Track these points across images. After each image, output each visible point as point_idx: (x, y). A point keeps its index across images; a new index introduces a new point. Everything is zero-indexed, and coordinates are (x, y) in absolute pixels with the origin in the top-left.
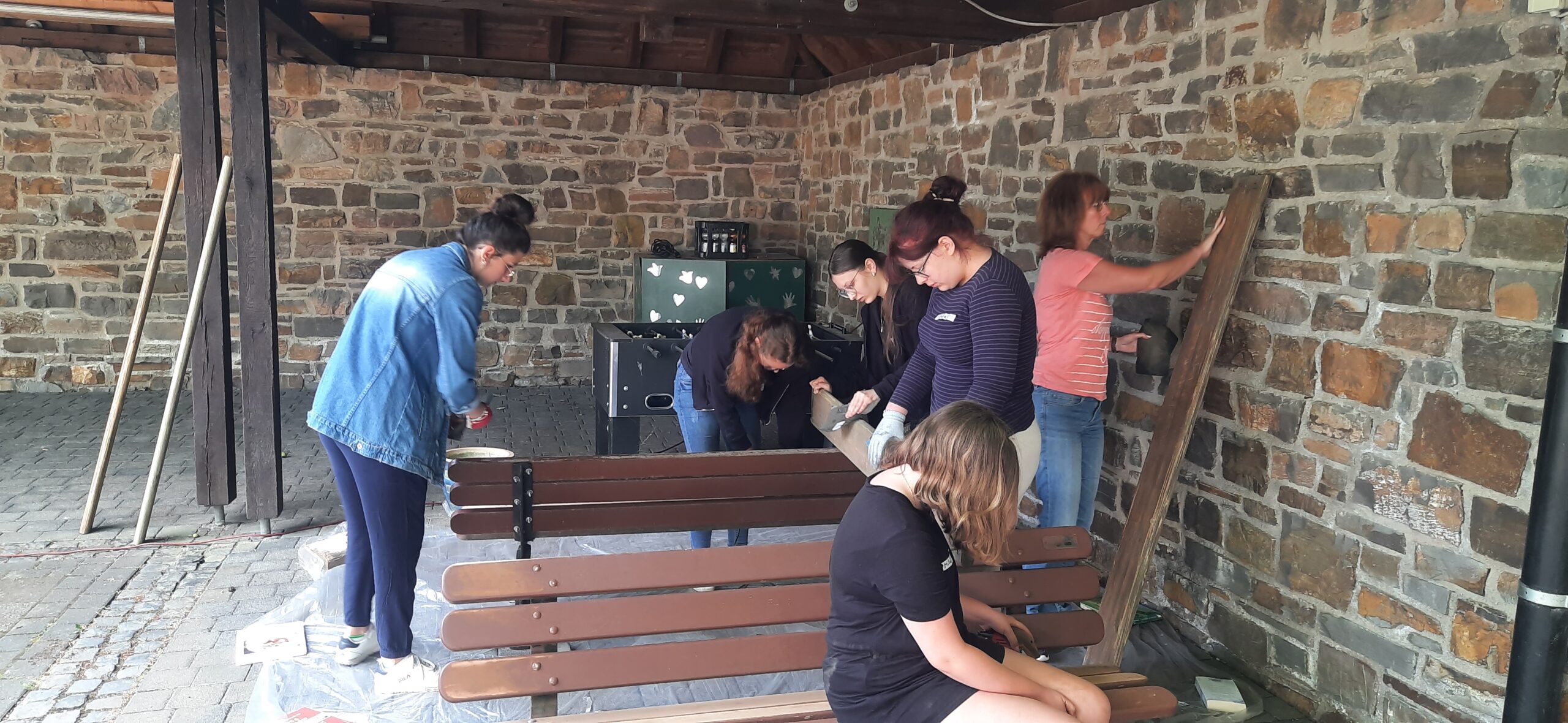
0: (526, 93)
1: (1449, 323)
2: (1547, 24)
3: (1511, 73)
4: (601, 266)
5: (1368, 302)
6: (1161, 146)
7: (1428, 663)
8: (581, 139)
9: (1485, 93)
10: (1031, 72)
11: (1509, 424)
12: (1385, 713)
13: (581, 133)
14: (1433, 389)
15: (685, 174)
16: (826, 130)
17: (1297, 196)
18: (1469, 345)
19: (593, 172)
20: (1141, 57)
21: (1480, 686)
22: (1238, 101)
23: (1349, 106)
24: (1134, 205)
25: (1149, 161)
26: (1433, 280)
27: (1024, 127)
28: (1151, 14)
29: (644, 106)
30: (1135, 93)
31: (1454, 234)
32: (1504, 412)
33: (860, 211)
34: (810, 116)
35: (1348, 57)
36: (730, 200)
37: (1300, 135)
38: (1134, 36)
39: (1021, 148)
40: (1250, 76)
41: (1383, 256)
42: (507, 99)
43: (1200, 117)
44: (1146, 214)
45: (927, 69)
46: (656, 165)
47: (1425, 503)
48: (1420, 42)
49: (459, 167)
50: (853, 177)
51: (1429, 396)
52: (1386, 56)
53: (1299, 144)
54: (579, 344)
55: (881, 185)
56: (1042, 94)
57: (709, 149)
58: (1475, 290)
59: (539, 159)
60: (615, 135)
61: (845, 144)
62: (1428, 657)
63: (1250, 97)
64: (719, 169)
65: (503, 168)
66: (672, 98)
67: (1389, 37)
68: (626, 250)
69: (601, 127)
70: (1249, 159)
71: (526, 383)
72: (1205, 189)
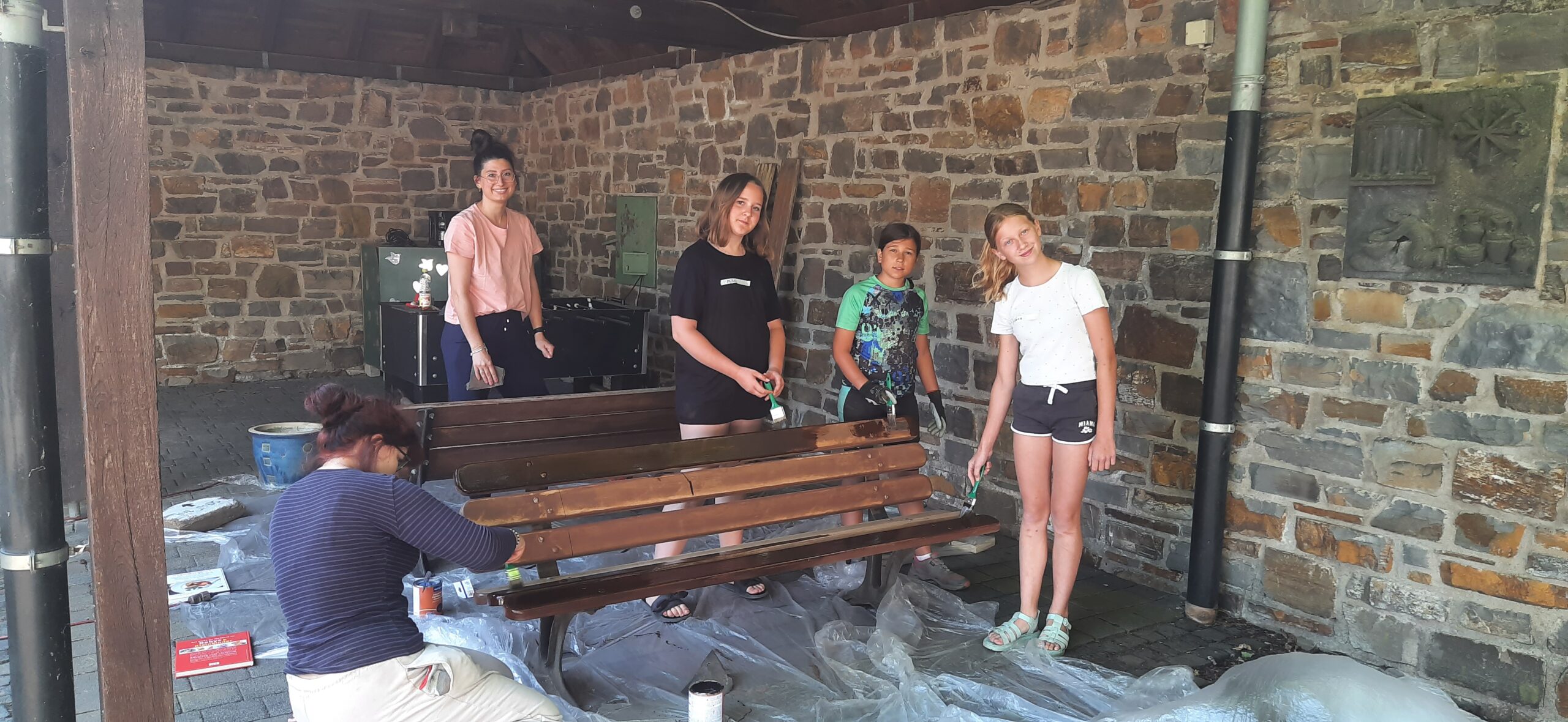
0: (240, 81)
1: (1140, 257)
2: (1196, 53)
3: (1174, 86)
4: (326, 257)
5: (1082, 246)
6: (911, 138)
7: (1136, 493)
8: (301, 129)
9: (1157, 99)
10: (785, 77)
11: (1183, 321)
12: (1107, 535)
13: (300, 123)
14: (1131, 303)
15: (411, 166)
16: (555, 125)
17: (1025, 173)
18: (1154, 270)
19: (314, 162)
20: (891, 67)
21: (1172, 501)
22: (975, 103)
23: (1062, 108)
24: (889, 185)
25: (901, 150)
26: (1127, 229)
27: (781, 123)
28: (897, 34)
29: (366, 98)
30: (886, 96)
31: (1140, 195)
32: (1179, 313)
33: (602, 200)
34: (534, 112)
35: (1060, 72)
36: (457, 192)
37: (1026, 128)
38: (883, 49)
39: (778, 141)
40: (984, 84)
41: (1091, 214)
42: (219, 87)
43: (944, 115)
44: (900, 191)
45: (672, 72)
46: (381, 157)
47: (1130, 382)
48: (1111, 63)
49: (167, 156)
50: (591, 169)
51: (1128, 308)
52: (1087, 72)
53: (1025, 135)
54: (305, 336)
55: (626, 176)
56: (797, 95)
57: (435, 142)
58: (1156, 233)
59: (255, 149)
60: (336, 125)
61: (579, 138)
62: (1135, 489)
63: (985, 100)
64: (445, 161)
65: (217, 156)
66: (395, 91)
67: (1089, 59)
68: (352, 240)
69: (322, 118)
70: (986, 146)
71: (248, 378)
72: (950, 170)
